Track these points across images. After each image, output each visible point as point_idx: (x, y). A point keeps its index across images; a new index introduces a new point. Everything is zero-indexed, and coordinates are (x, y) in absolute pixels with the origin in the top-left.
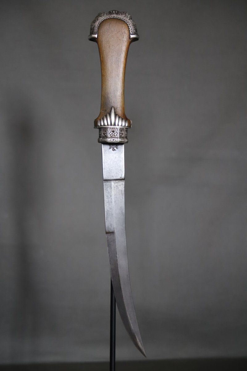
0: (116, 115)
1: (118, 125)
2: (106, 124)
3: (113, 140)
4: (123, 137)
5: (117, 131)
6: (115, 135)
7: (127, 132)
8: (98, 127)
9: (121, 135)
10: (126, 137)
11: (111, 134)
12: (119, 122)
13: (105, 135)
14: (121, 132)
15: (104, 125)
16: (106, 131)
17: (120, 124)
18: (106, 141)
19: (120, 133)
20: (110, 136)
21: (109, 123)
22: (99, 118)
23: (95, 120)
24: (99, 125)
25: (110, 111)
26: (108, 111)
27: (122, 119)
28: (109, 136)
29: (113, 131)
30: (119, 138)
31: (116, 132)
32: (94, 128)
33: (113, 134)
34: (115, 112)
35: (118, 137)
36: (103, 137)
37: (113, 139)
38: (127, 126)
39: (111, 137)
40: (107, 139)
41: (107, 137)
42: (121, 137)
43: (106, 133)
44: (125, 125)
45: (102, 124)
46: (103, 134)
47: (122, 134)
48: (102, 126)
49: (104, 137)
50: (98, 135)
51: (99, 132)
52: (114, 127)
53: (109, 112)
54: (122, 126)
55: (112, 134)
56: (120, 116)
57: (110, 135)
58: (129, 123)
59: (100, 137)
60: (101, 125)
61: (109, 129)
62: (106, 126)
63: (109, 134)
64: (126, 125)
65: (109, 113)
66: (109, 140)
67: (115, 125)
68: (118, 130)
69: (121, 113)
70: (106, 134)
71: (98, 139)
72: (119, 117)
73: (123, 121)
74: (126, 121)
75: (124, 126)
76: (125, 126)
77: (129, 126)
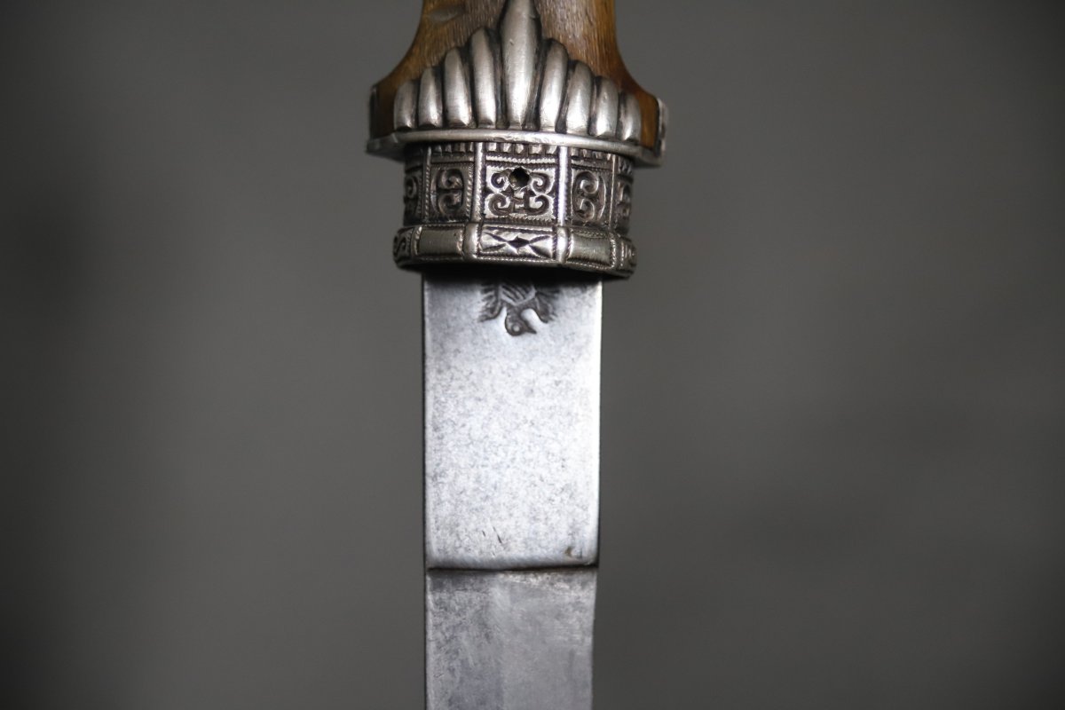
0: (544, 46)
1: (561, 127)
2: (463, 113)
3: (519, 243)
4: (594, 226)
5: (551, 172)
6: (534, 203)
7: (627, 191)
8: (394, 138)
9: (581, 205)
10: (622, 230)
11: (497, 191)
12: (565, 101)
13: (449, 200)
14: (582, 184)
15: (448, 121)
16: (458, 173)
17: (577, 119)
18: (455, 254)
19: (573, 192)
20: (489, 213)
21: (489, 109)
22: (412, 67)
23: (378, 86)
24: (409, 123)
25: (496, 9)
26: (485, 8)
27: (595, 84)
28: (482, 207)
29: (521, 176)
30: (562, 232)
31: (545, 177)
32: (370, 150)
33: (521, 195)
34: (537, 24)
35: (553, 224)
36: (438, 221)
37: (512, 237)
38: (631, 141)
39: (503, 220)
40: (467, 235)
41: (463, 218)
42: (577, 223)
43: (462, 189)
44: (619, 127)
45: (433, 114)
46: (439, 190)
47: (594, 198)
48: (430, 127)
49: (443, 219)
50: (401, 207)
51: (408, 183)
52: (529, 137)
53: (491, 22)
54: (589, 131)
55: (510, 192)
56: (581, 53)
57: (493, 202)
58: (650, 116)
59: (411, 219)
60: (422, 124)
61: (486, 151)
62: (459, 126)
63: (486, 191)
64: (628, 134)
65: (487, 31)
66: (479, 241)
67: (533, 120)
68: (557, 165)
69: (586, 37)
70: (457, 198)
71: (394, 233)
72: (571, 66)
73: (605, 94)
74: (621, 102)
75: (604, 138)
76: (615, 135)
77: (650, 141)
